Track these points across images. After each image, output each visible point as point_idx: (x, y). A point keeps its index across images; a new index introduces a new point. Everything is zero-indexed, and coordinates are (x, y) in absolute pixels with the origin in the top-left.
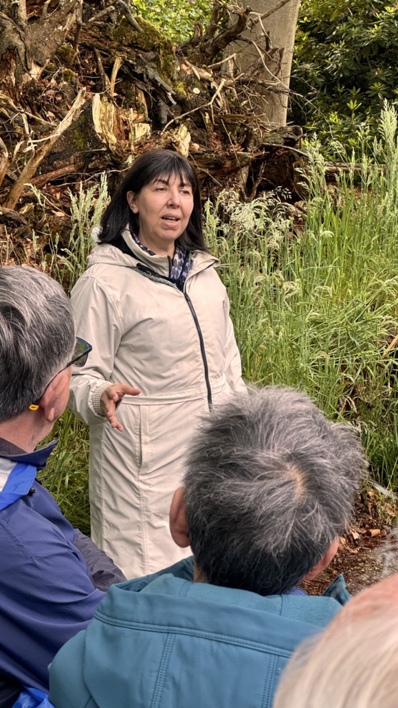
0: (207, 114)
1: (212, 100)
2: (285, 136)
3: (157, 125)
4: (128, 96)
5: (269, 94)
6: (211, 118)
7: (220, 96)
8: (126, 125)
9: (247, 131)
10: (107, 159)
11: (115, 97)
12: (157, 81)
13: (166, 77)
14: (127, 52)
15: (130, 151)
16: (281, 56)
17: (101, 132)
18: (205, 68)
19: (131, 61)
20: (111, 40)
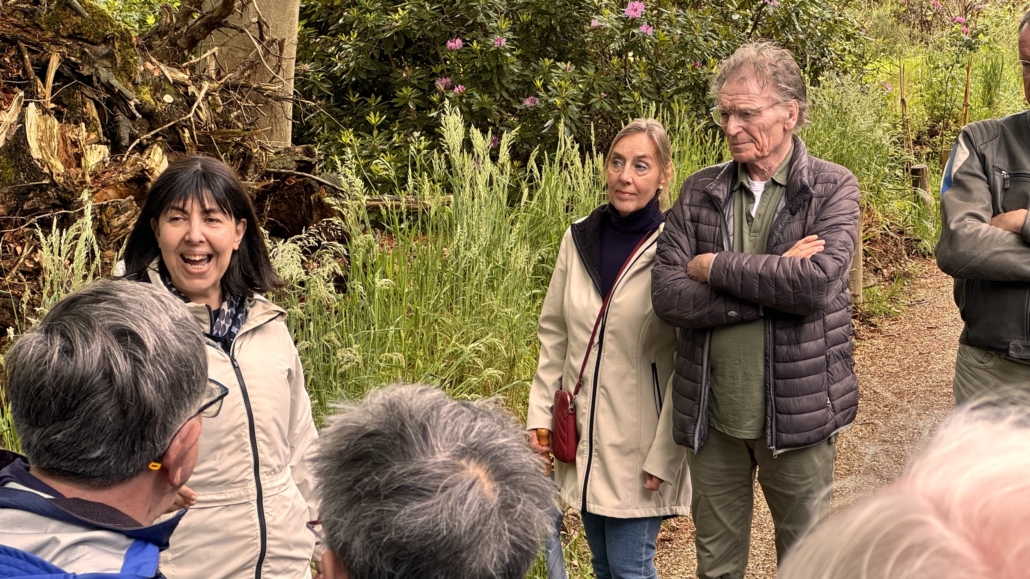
0: (186, 131)
1: (193, 111)
2: (297, 158)
3: (116, 148)
4: (71, 108)
5: (267, 103)
6: (192, 137)
7: (201, 105)
8: (77, 146)
9: (244, 154)
10: (51, 195)
11: (52, 109)
12: (112, 86)
13: (126, 80)
14: (67, 46)
15: (85, 182)
16: (281, 50)
17: (40, 157)
18: (178, 68)
19: (72, 58)
20: (42, 30)
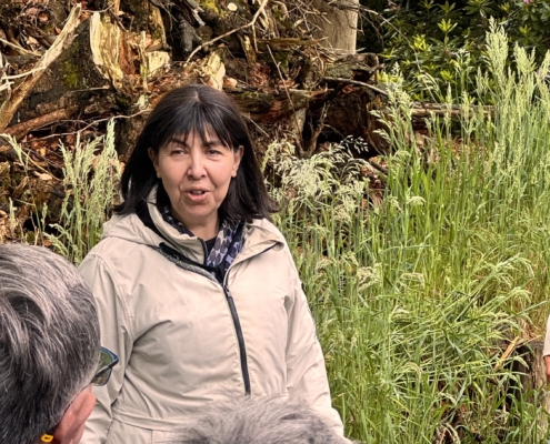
0: (247, 38)
1: (254, 20)
2: (354, 67)
3: (178, 53)
4: (138, 15)
5: (332, 11)
6: (252, 44)
7: (264, 14)
8: (137, 54)
9: (302, 61)
10: (110, 100)
11: (120, 16)
15: (142, 89)
17: (102, 64)
